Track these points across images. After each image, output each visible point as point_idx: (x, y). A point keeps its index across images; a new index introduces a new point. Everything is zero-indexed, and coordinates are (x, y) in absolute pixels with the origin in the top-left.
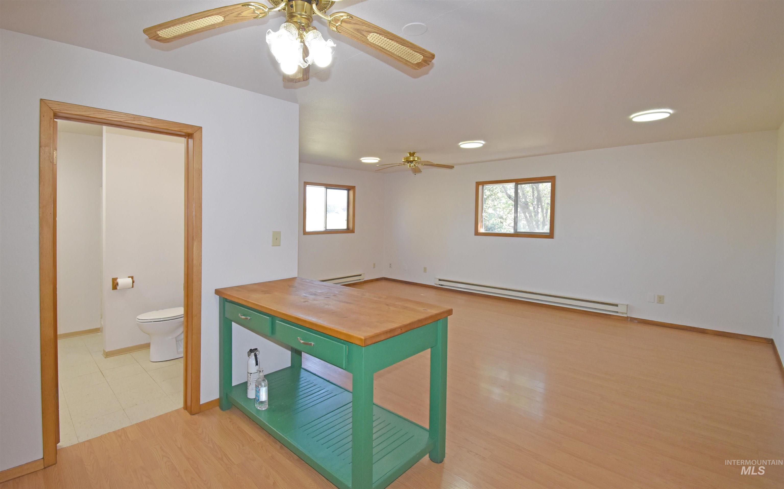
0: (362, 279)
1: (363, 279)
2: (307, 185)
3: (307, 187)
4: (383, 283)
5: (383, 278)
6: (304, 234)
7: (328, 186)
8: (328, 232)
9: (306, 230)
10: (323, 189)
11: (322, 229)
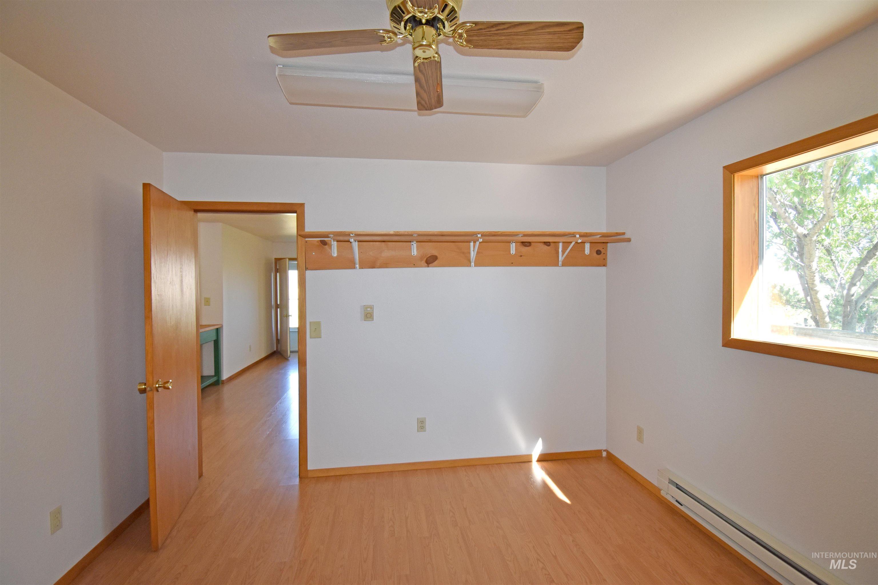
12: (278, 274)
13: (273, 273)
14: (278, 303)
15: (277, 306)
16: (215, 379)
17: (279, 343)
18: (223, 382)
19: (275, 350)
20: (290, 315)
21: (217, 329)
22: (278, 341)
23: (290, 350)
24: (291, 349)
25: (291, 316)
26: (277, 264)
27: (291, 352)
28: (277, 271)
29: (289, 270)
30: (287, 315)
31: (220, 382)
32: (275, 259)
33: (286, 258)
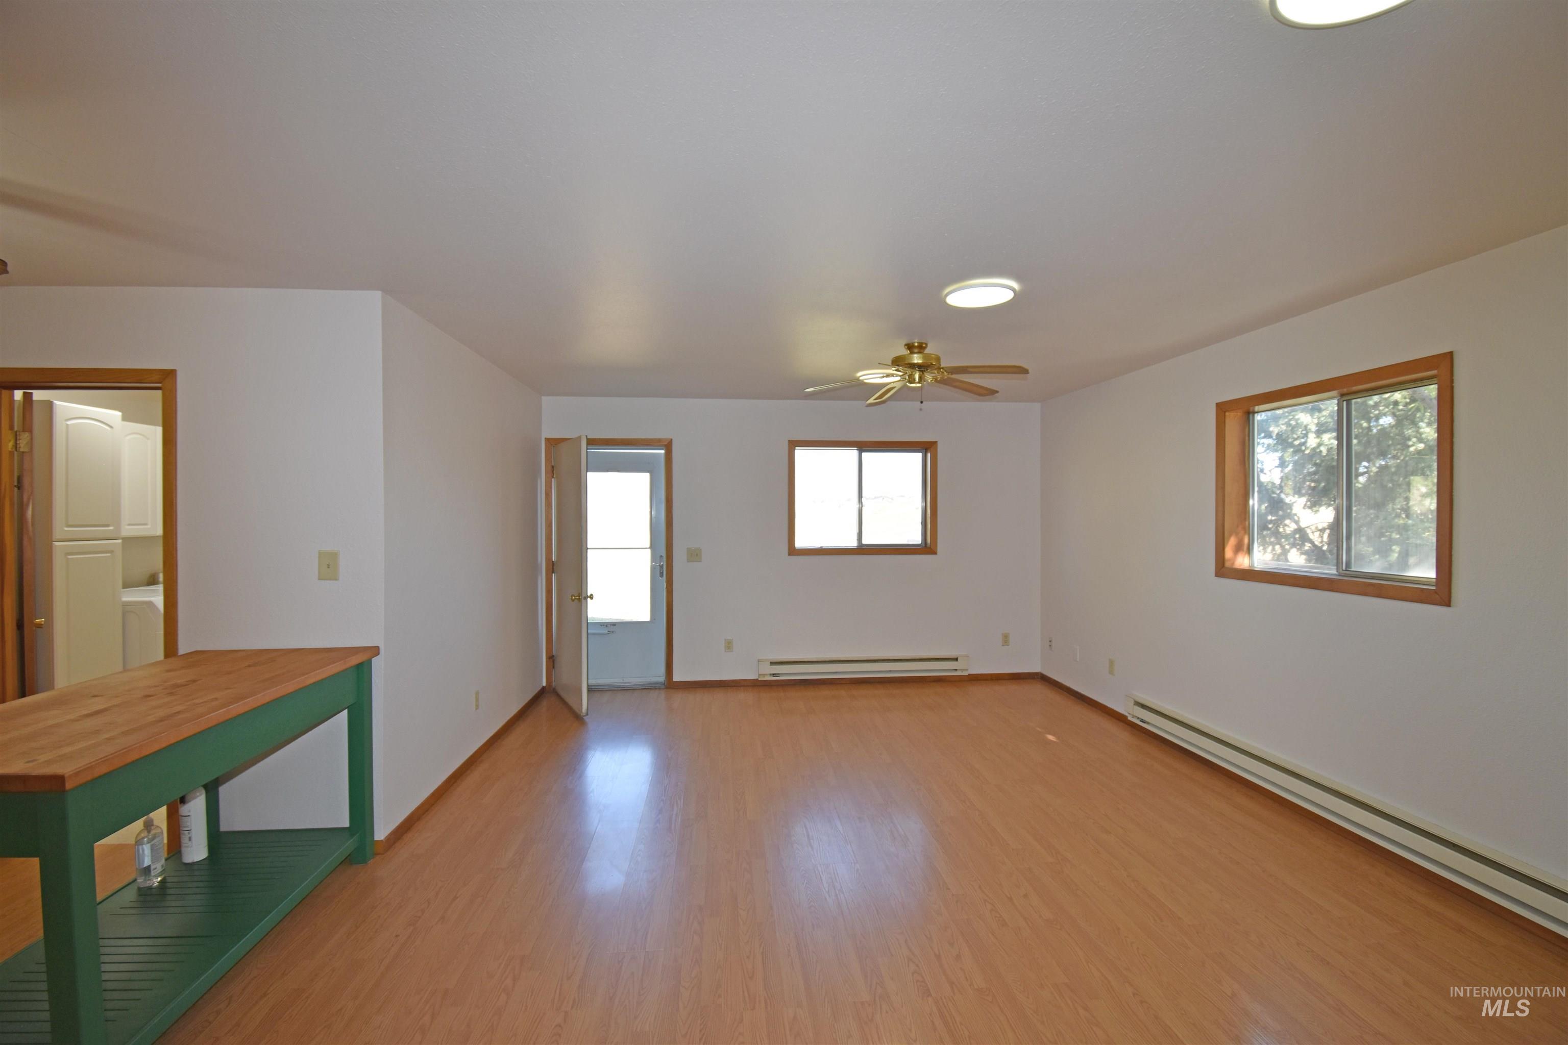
0: (962, 670)
1: (967, 670)
2: (796, 448)
3: (796, 450)
4: (1038, 691)
5: (1037, 674)
6: (789, 554)
7: (863, 447)
8: (863, 550)
9: (796, 546)
10: (853, 453)
11: (853, 543)
12: (553, 480)
13: (541, 479)
14: (554, 559)
15: (552, 567)
17: (554, 668)
18: (378, 850)
19: (544, 684)
21: (359, 666)
22: (551, 662)
23: (588, 686)
25: (592, 597)
26: (552, 455)
27: (590, 691)
28: (550, 471)
29: (587, 472)
30: (579, 595)
31: (369, 850)
32: (548, 442)
33: (579, 438)
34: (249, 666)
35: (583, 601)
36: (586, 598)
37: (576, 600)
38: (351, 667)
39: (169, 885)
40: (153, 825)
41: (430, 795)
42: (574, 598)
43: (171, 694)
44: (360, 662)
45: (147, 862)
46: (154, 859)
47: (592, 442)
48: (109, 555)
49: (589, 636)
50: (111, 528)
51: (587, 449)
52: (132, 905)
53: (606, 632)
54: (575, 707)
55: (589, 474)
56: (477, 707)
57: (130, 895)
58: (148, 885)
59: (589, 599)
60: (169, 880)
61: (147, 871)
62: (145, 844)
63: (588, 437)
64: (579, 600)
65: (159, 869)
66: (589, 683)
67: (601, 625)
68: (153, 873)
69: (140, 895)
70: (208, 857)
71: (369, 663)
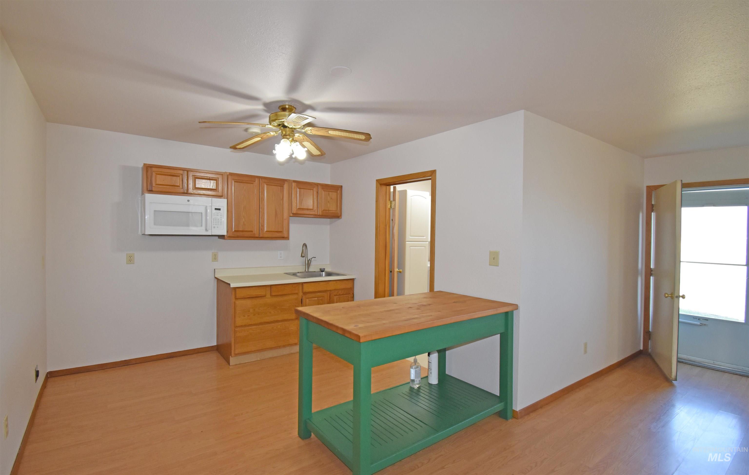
12: (653, 215)
13: (643, 213)
14: (652, 267)
15: (649, 272)
16: (499, 407)
17: (650, 339)
18: (515, 415)
19: (642, 348)
20: (681, 294)
21: (507, 313)
22: (648, 335)
23: (677, 358)
24: (680, 355)
25: (683, 297)
26: (651, 196)
27: (679, 361)
28: (651, 208)
29: (681, 207)
30: (672, 294)
31: (509, 414)
32: (648, 187)
33: (675, 183)
34: (454, 302)
35: (676, 299)
36: (678, 297)
37: (669, 297)
38: (502, 313)
39: (421, 391)
40: (417, 362)
41: (550, 395)
42: (667, 295)
43: (418, 309)
44: (507, 311)
45: (413, 377)
46: (416, 376)
47: (685, 186)
48: (424, 248)
49: (680, 324)
50: (425, 237)
51: (682, 191)
52: (406, 393)
53: (699, 323)
54: (666, 371)
55: (683, 209)
56: (585, 352)
57: (406, 389)
58: (413, 387)
59: (681, 298)
60: (422, 388)
61: (413, 381)
62: (413, 369)
63: (683, 182)
64: (672, 297)
65: (418, 382)
66: (678, 356)
67: (694, 318)
68: (415, 383)
69: (410, 390)
70: (438, 384)
71: (512, 312)
